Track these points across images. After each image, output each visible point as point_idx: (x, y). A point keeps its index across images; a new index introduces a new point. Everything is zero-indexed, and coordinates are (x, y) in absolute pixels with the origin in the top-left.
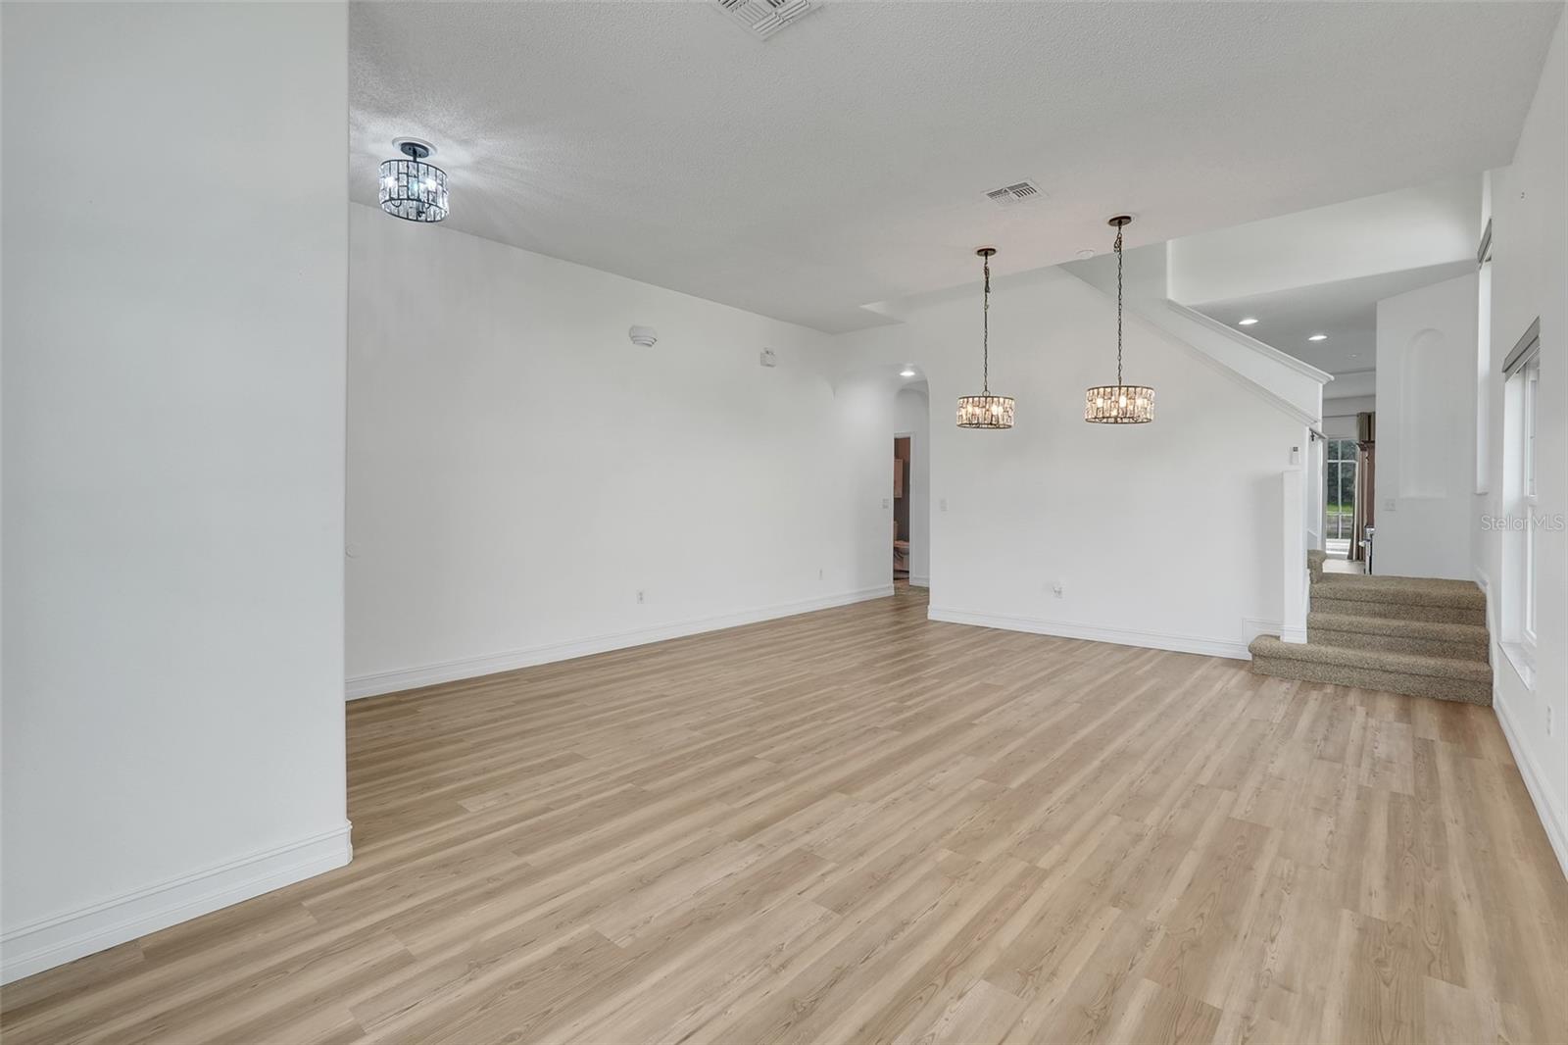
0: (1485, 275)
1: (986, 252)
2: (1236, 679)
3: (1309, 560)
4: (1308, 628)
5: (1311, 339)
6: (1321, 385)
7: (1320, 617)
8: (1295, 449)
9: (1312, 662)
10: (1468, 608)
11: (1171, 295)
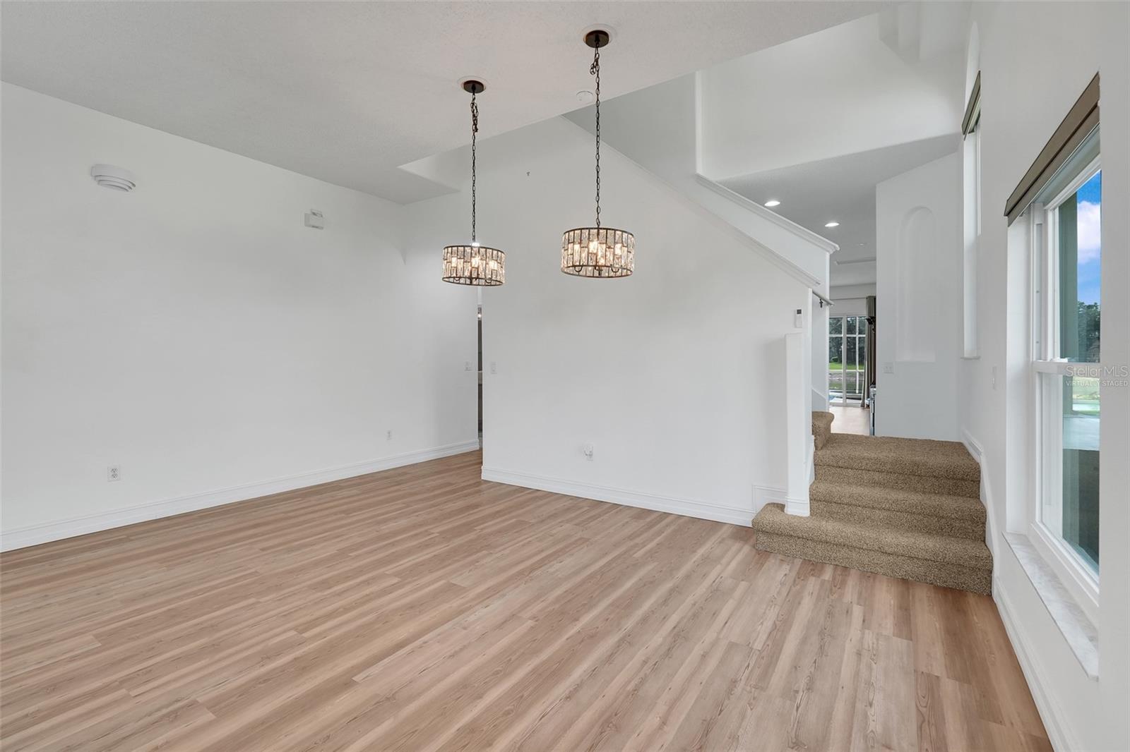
0: (970, 147)
1: (474, 86)
2: (740, 553)
3: (813, 426)
4: (811, 500)
5: (827, 225)
6: (828, 256)
7: (823, 487)
8: (799, 312)
9: (812, 540)
10: (963, 479)
11: (700, 170)
